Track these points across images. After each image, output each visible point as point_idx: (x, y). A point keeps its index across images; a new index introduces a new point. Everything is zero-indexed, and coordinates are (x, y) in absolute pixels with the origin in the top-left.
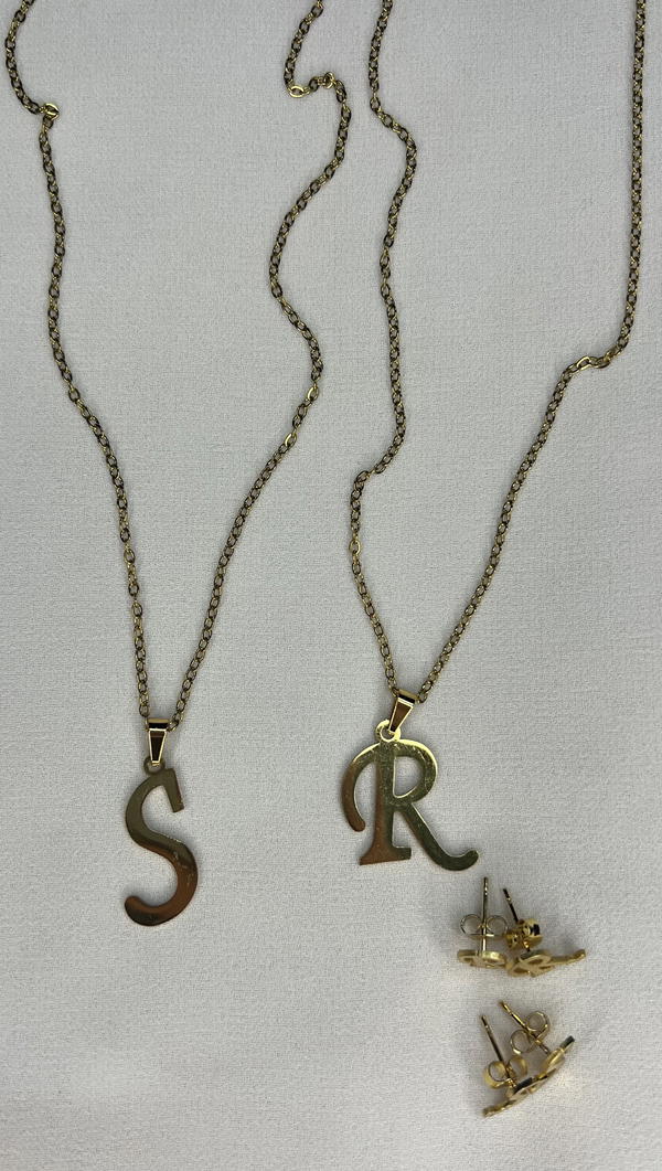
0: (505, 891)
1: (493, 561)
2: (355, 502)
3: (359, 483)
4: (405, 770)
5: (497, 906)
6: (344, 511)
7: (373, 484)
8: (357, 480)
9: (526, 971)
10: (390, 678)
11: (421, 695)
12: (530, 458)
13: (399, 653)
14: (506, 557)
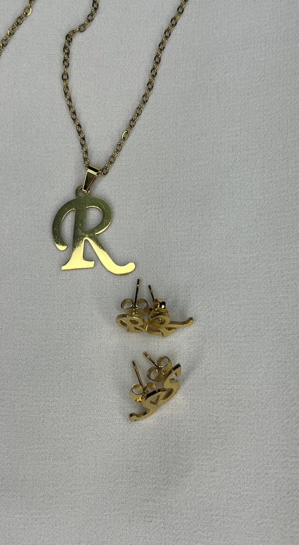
0: (149, 286)
1: (150, 86)
2: (66, 50)
3: (69, 38)
4: (93, 215)
5: (144, 294)
6: (59, 55)
7: (78, 39)
8: (67, 36)
9: (159, 331)
10: (85, 159)
11: (104, 171)
12: (174, 22)
13: (92, 145)
14: (158, 83)
